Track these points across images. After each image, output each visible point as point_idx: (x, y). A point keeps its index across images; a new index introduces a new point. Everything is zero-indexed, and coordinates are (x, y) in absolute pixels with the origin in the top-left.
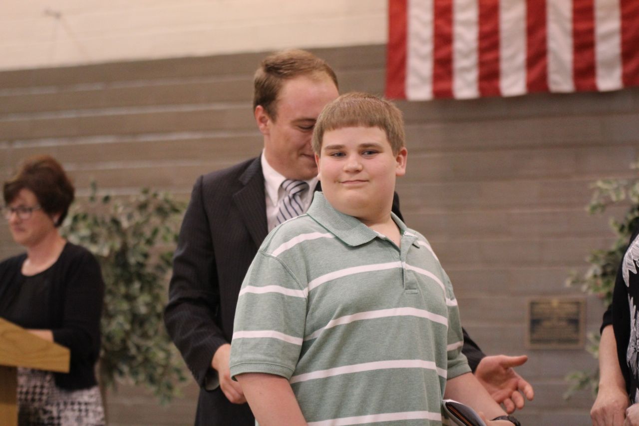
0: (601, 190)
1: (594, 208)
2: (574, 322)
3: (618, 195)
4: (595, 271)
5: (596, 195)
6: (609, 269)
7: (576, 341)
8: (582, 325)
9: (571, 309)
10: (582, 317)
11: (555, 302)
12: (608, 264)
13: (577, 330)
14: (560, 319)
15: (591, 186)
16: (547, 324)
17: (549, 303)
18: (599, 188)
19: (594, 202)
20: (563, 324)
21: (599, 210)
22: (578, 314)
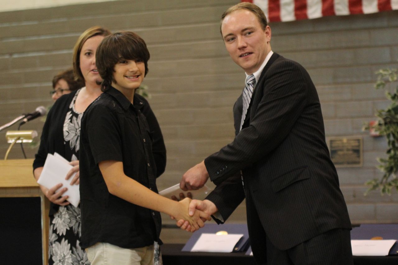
0: (382, 75)
1: (379, 86)
2: (357, 151)
3: (392, 78)
4: (379, 121)
5: (379, 78)
6: (388, 120)
7: (358, 163)
8: (361, 153)
9: (355, 144)
10: (361, 148)
11: (345, 140)
12: (387, 118)
13: (359, 157)
14: (348, 150)
15: (376, 73)
16: (340, 153)
17: (341, 140)
18: (381, 74)
19: (379, 82)
20: (351, 152)
21: (381, 87)
22: (359, 146)
